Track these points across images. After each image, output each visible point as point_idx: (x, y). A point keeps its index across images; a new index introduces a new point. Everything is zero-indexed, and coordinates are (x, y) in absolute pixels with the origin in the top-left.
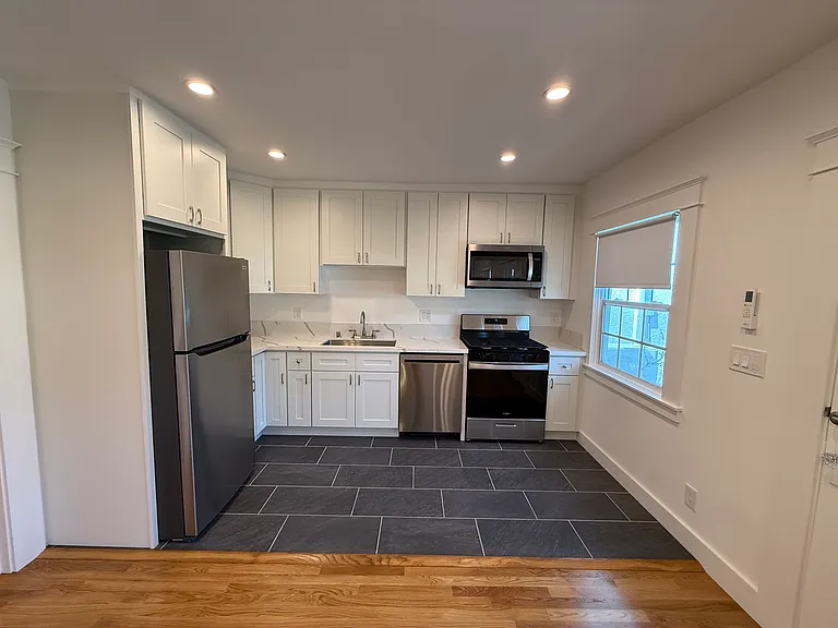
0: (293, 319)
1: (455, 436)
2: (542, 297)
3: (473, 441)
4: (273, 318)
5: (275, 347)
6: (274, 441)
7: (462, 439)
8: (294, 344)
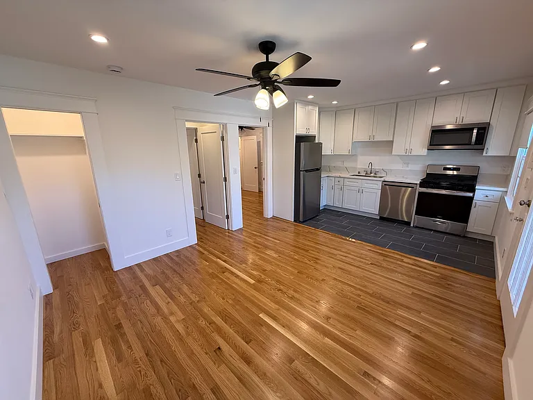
0: (341, 165)
1: (408, 224)
2: (484, 154)
3: (416, 227)
4: (333, 165)
5: (331, 175)
6: (327, 210)
7: (412, 225)
8: (338, 175)
